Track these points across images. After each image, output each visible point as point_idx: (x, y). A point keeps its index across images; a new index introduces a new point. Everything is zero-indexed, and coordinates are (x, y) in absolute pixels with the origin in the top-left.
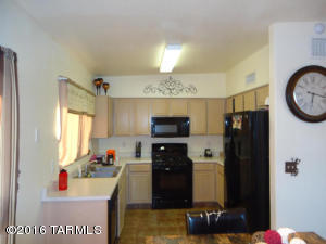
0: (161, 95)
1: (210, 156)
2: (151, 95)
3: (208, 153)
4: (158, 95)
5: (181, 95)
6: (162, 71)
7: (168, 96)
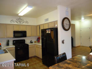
0: (17, 24)
1: (32, 43)
2: (13, 23)
3: (32, 42)
4: (16, 23)
5: (23, 24)
6: (19, 15)
7: (19, 24)
